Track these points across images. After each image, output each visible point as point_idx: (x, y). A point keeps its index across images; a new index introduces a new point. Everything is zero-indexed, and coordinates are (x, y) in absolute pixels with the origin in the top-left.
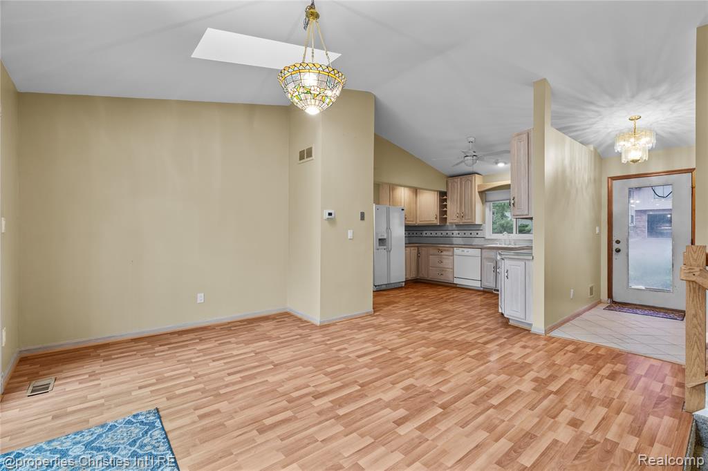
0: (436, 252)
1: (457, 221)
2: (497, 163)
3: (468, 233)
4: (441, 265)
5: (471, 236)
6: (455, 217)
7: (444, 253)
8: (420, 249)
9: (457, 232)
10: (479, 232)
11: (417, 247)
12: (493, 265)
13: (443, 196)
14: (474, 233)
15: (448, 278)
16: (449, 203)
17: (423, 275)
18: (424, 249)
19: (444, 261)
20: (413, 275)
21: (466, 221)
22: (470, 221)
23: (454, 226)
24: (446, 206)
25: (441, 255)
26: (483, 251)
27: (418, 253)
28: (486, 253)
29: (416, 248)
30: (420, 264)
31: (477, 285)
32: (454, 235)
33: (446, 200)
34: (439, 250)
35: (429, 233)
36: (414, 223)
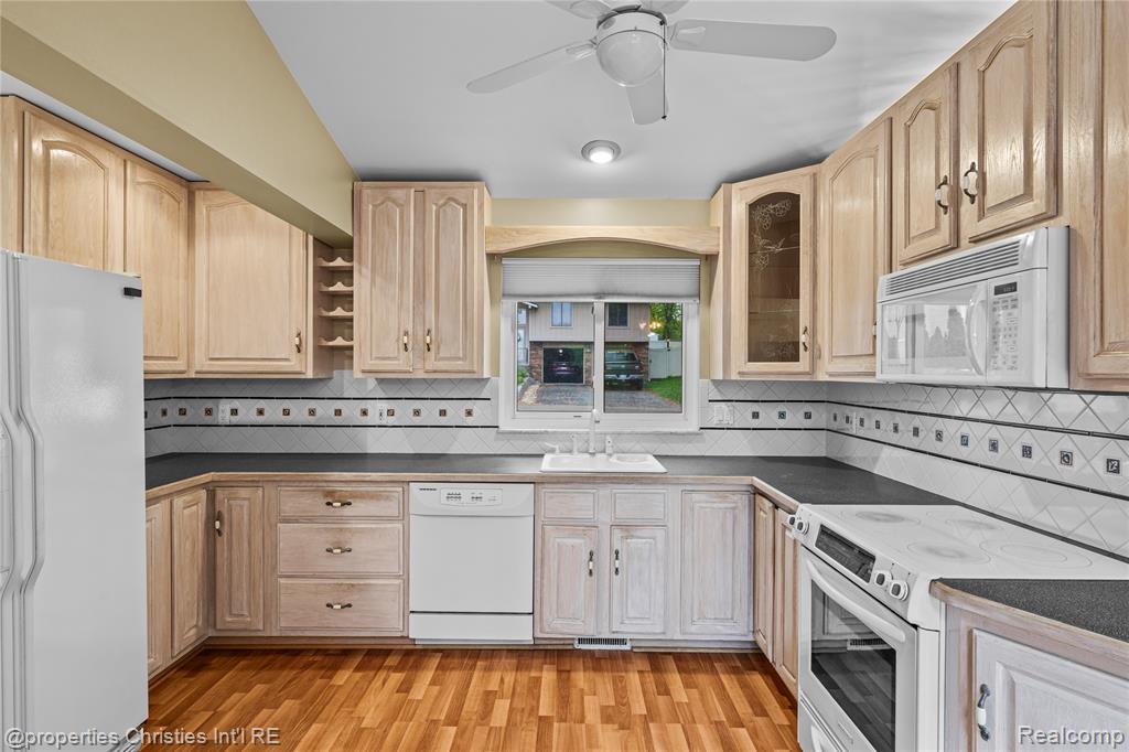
0: (313, 504)
1: (401, 364)
2: (586, 151)
3: (430, 412)
4: (340, 564)
5: (443, 421)
6: (392, 348)
7: (358, 508)
8: (220, 494)
9: (385, 405)
10: (476, 406)
11: (204, 486)
12: (582, 545)
13: (332, 250)
14: (456, 412)
15: (377, 619)
16: (361, 286)
17: (244, 618)
18: (244, 493)
19: (356, 544)
20: (188, 636)
21: (442, 365)
22: (459, 365)
23: (372, 383)
24: (347, 299)
25: (341, 519)
26: (545, 490)
27: (213, 515)
28: (560, 503)
29: (203, 494)
30: (222, 574)
31: (520, 632)
32: (372, 419)
33: (347, 275)
34: (330, 494)
35: (247, 411)
36: (180, 365)
